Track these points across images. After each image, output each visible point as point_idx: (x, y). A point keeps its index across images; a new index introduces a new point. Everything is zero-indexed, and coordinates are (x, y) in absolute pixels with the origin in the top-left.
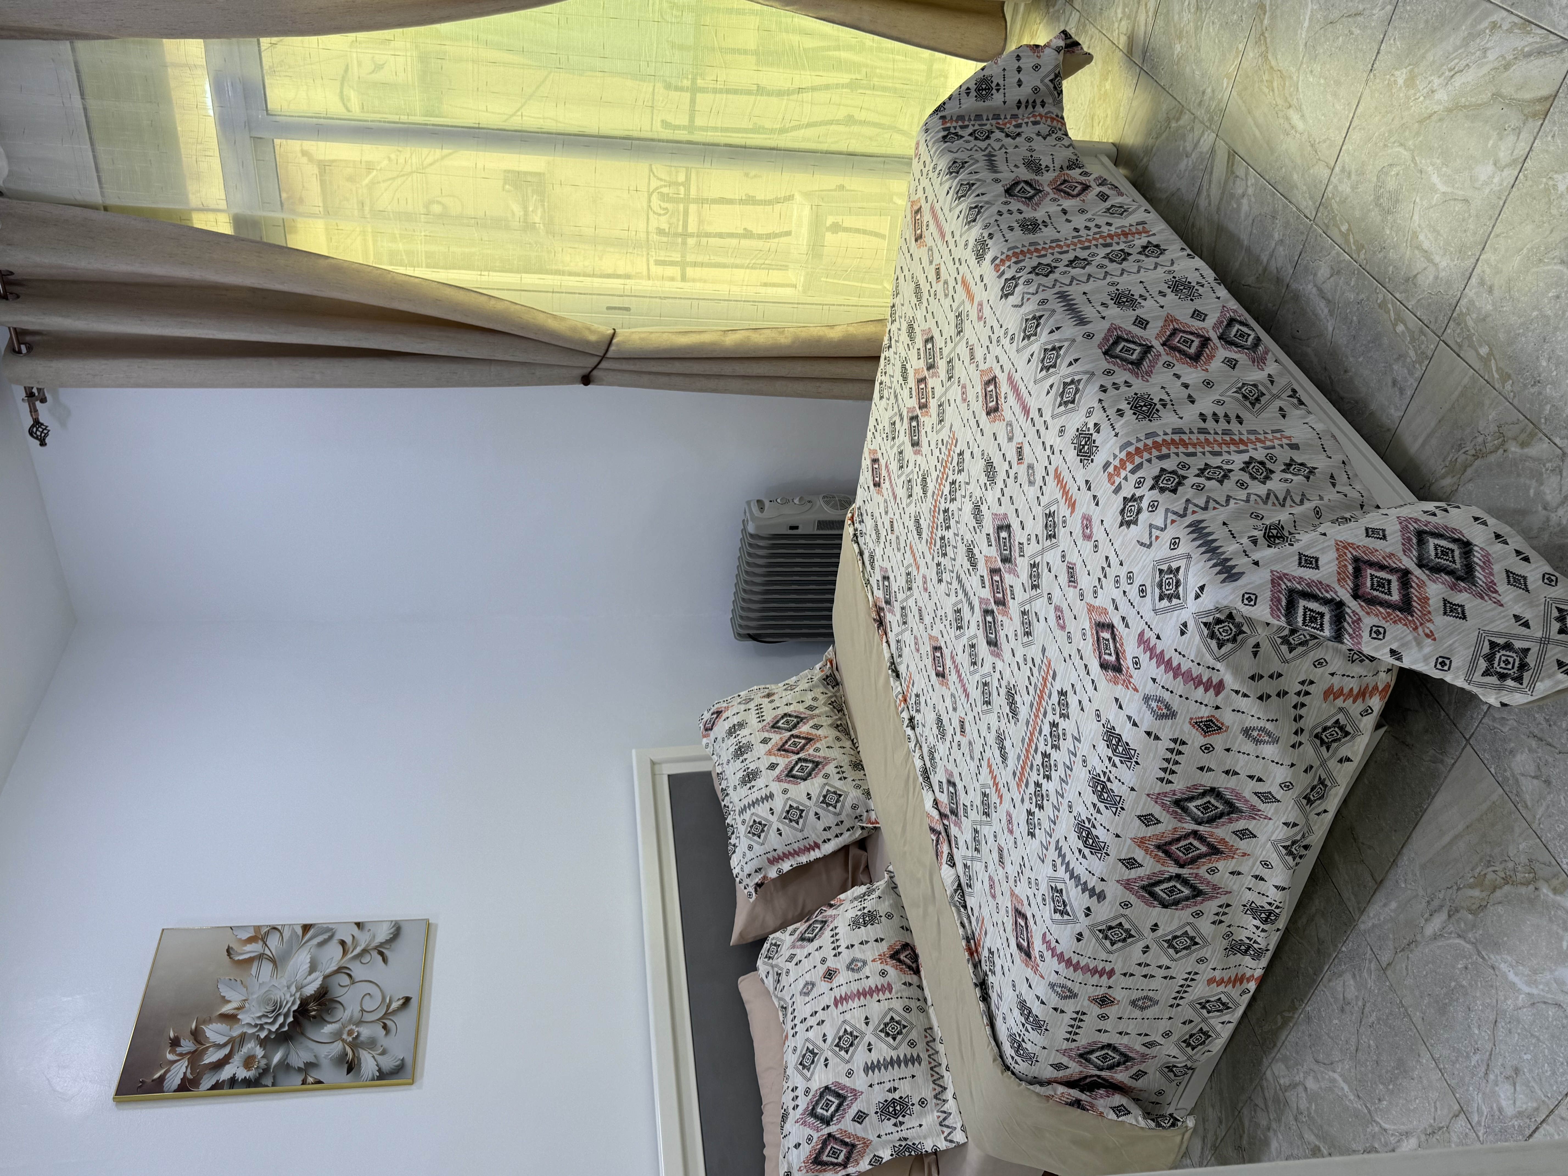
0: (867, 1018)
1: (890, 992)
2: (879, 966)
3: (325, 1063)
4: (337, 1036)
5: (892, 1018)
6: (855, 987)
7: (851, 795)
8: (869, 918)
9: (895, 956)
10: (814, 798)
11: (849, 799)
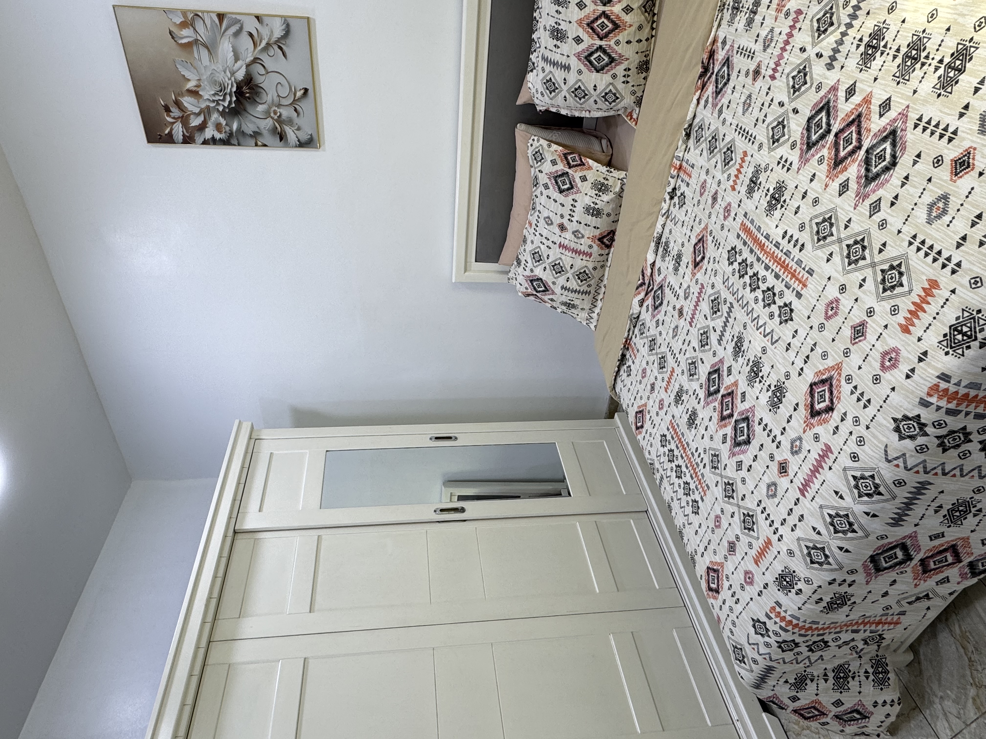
0: (572, 265)
1: (590, 257)
2: (590, 242)
3: (265, 132)
4: (267, 114)
5: (585, 271)
6: (573, 245)
7: (625, 101)
8: (596, 212)
9: (601, 240)
10: (598, 91)
11: (622, 103)
